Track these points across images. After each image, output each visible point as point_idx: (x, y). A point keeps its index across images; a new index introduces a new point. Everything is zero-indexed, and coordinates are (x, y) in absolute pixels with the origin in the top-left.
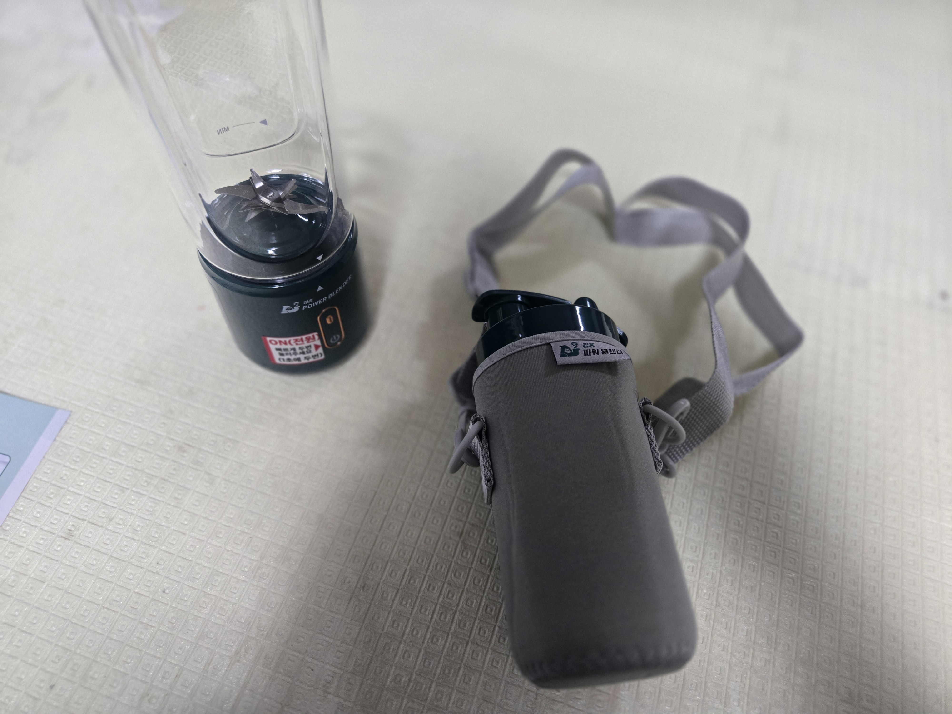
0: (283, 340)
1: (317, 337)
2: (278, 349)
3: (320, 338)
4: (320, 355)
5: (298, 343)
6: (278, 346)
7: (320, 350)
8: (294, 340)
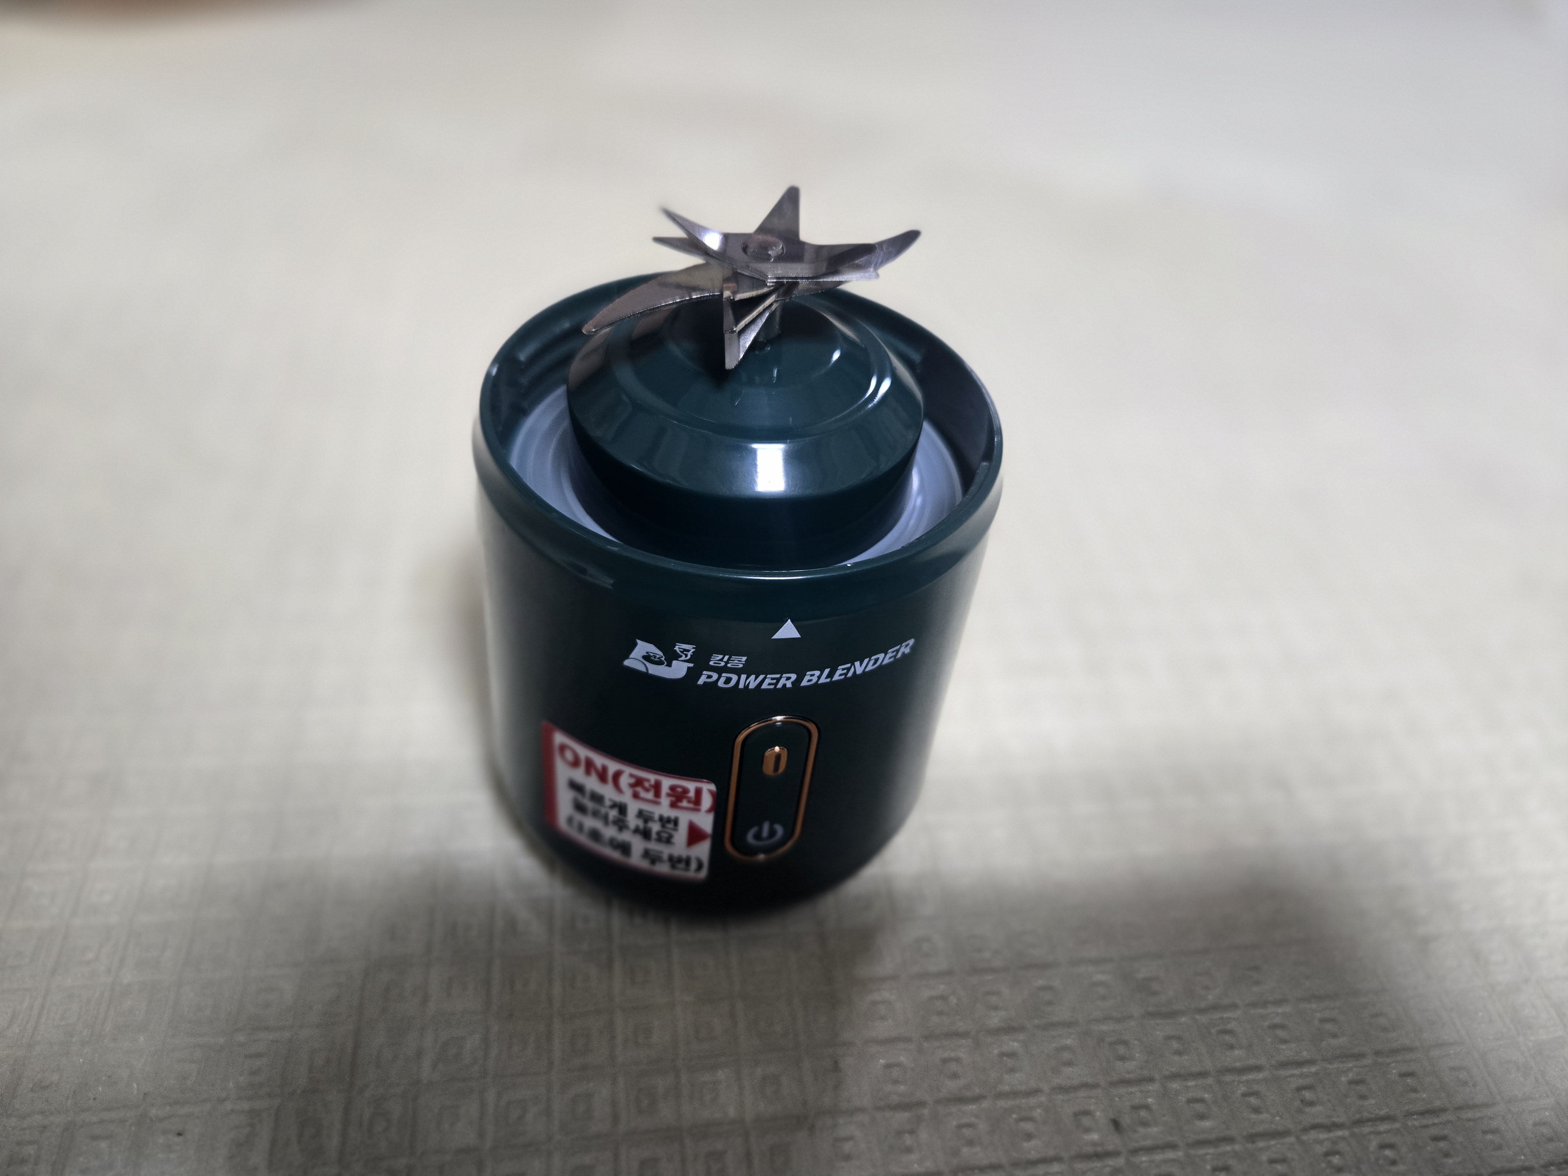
0: (599, 760)
1: (707, 801)
2: (576, 787)
3: (719, 808)
4: (694, 865)
5: (643, 794)
6: (579, 775)
7: (703, 850)
8: (631, 776)
